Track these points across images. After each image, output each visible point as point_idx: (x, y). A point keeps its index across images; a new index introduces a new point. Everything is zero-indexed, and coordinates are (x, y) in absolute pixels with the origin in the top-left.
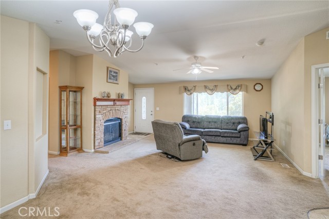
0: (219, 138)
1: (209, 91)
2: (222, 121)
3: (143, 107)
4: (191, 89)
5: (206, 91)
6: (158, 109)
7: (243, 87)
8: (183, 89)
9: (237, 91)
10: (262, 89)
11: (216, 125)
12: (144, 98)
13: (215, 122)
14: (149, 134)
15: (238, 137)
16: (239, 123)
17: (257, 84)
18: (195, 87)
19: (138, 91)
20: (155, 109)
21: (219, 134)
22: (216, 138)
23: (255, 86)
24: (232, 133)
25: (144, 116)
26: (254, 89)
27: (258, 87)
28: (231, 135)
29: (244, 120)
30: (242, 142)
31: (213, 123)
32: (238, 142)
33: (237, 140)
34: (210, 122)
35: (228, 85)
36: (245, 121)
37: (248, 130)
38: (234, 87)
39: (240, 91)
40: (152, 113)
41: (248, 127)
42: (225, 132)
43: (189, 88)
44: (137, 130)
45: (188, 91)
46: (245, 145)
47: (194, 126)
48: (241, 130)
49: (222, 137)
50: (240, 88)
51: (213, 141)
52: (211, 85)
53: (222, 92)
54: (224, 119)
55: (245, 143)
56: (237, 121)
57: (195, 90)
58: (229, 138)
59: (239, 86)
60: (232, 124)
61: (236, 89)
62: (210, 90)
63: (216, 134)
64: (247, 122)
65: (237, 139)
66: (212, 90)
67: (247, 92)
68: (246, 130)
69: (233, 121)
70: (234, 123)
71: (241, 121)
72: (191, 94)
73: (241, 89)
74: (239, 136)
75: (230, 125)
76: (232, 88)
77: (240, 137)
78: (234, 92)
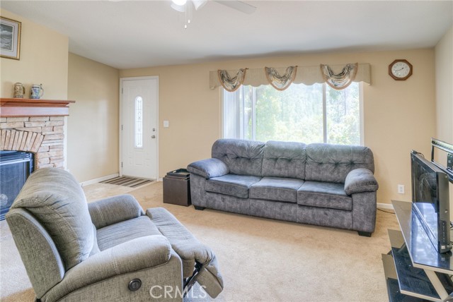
0: (294, 208)
1: (276, 82)
2: (307, 157)
3: (137, 119)
4: (235, 78)
5: (270, 82)
6: (166, 124)
7: (361, 69)
8: (217, 78)
9: (347, 79)
10: (411, 74)
11: (292, 170)
12: (140, 99)
13: (289, 160)
14: (148, 181)
15: (344, 210)
16: (352, 165)
17: (396, 61)
18: (244, 71)
19: (127, 84)
20: (161, 124)
21: (291, 197)
22: (286, 207)
23: (391, 66)
24: (330, 197)
25: (139, 141)
26: (391, 74)
27: (401, 70)
28: (325, 203)
29: (364, 158)
30: (356, 225)
31: (283, 164)
32: (345, 224)
33: (343, 219)
34: (276, 159)
35: (322, 66)
36: (367, 161)
37: (373, 191)
38: (337, 71)
39: (353, 79)
40: (154, 133)
41: (374, 183)
42: (310, 194)
43: (232, 75)
44: (126, 171)
45: (229, 81)
47: (237, 169)
48: (354, 189)
49: (300, 205)
50: (352, 72)
51: (278, 216)
52: (281, 68)
53: (309, 83)
54: (313, 153)
55: (366, 228)
56: (346, 159)
57: (244, 80)
58: (321, 212)
59: (349, 68)
60: (331, 168)
61: (342, 74)
62: (279, 77)
63: (283, 198)
64: (372, 162)
65: (342, 213)
66: (284, 78)
67: (371, 83)
68: (370, 188)
69: (334, 158)
70: (337, 164)
71: (355, 158)
72: (235, 88)
73: (355, 73)
74: (347, 206)
75: (326, 170)
76: (332, 73)
77: (351, 211)
78: (337, 83)
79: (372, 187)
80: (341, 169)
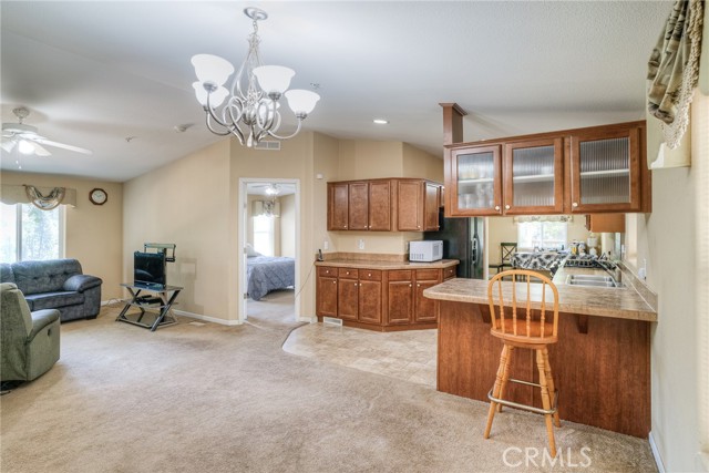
7: (68, 194)
9: (55, 202)
10: (106, 200)
15: (77, 304)
16: (67, 274)
17: (95, 190)
23: (91, 193)
26: (91, 199)
27: (98, 197)
30: (86, 313)
32: (78, 315)
33: (76, 311)
35: (28, 187)
37: (100, 285)
38: (45, 193)
39: (61, 202)
46: (93, 317)
50: (60, 195)
55: (93, 313)
56: (61, 270)
59: (57, 192)
60: (47, 279)
61: (51, 196)
65: (75, 307)
67: (76, 206)
69: (48, 271)
70: (52, 276)
71: (68, 268)
73: (63, 197)
74: (81, 300)
75: (43, 282)
76: (39, 195)
77: (82, 303)
78: (45, 204)
79: (97, 283)
80: (58, 280)
